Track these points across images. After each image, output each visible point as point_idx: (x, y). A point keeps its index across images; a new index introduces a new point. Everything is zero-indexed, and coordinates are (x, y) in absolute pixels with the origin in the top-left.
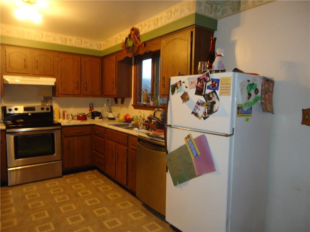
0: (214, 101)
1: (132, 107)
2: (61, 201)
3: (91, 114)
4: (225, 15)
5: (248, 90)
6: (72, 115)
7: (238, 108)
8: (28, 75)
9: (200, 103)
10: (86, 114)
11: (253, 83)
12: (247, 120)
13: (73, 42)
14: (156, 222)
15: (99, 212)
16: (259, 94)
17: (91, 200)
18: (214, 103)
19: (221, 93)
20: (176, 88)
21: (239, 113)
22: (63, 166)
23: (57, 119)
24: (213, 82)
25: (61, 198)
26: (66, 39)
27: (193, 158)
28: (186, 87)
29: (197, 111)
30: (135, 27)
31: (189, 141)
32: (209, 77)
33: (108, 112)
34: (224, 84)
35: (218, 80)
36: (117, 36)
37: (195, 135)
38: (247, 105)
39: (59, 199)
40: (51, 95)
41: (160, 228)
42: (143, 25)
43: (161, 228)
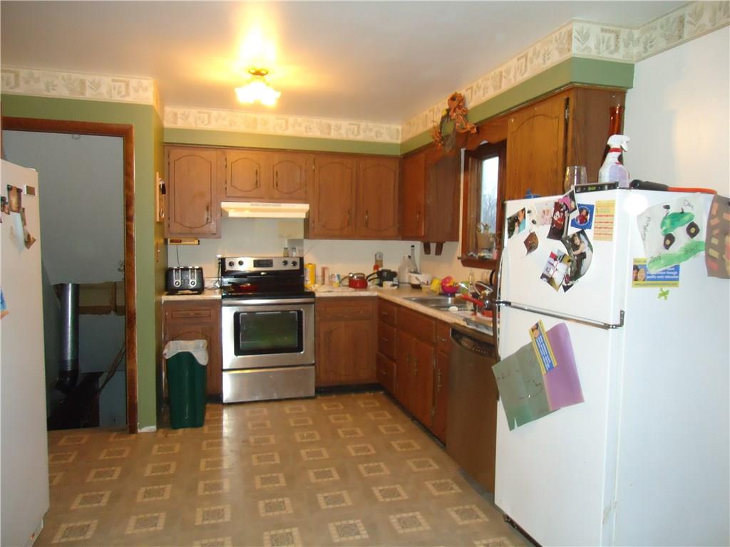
0: (583, 251)
1: (460, 261)
2: (304, 440)
3: (376, 276)
4: (650, 51)
5: (664, 228)
6: (339, 276)
7: (636, 268)
8: (262, 200)
9: (557, 255)
10: (367, 275)
11: (681, 211)
12: (664, 294)
13: (343, 131)
14: (478, 506)
15: (369, 470)
16: (702, 236)
17: (358, 446)
18: (583, 256)
19: (597, 235)
20: (516, 224)
21: (639, 278)
22: (317, 377)
23: (310, 285)
24: (581, 211)
25: (305, 435)
26: (329, 126)
27: (544, 372)
28: (534, 222)
29: (551, 272)
30: (458, 93)
31: (537, 335)
32: (574, 200)
33: (411, 272)
34: (601, 216)
35: (591, 207)
36: (427, 112)
37: (548, 324)
38: (662, 261)
39: (302, 437)
40: (301, 236)
41: (484, 518)
42: (474, 88)
43: (487, 520)
